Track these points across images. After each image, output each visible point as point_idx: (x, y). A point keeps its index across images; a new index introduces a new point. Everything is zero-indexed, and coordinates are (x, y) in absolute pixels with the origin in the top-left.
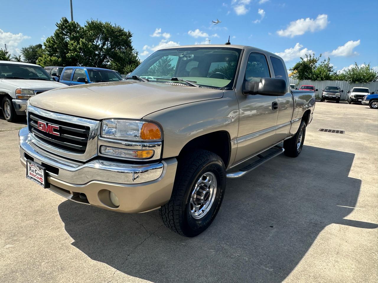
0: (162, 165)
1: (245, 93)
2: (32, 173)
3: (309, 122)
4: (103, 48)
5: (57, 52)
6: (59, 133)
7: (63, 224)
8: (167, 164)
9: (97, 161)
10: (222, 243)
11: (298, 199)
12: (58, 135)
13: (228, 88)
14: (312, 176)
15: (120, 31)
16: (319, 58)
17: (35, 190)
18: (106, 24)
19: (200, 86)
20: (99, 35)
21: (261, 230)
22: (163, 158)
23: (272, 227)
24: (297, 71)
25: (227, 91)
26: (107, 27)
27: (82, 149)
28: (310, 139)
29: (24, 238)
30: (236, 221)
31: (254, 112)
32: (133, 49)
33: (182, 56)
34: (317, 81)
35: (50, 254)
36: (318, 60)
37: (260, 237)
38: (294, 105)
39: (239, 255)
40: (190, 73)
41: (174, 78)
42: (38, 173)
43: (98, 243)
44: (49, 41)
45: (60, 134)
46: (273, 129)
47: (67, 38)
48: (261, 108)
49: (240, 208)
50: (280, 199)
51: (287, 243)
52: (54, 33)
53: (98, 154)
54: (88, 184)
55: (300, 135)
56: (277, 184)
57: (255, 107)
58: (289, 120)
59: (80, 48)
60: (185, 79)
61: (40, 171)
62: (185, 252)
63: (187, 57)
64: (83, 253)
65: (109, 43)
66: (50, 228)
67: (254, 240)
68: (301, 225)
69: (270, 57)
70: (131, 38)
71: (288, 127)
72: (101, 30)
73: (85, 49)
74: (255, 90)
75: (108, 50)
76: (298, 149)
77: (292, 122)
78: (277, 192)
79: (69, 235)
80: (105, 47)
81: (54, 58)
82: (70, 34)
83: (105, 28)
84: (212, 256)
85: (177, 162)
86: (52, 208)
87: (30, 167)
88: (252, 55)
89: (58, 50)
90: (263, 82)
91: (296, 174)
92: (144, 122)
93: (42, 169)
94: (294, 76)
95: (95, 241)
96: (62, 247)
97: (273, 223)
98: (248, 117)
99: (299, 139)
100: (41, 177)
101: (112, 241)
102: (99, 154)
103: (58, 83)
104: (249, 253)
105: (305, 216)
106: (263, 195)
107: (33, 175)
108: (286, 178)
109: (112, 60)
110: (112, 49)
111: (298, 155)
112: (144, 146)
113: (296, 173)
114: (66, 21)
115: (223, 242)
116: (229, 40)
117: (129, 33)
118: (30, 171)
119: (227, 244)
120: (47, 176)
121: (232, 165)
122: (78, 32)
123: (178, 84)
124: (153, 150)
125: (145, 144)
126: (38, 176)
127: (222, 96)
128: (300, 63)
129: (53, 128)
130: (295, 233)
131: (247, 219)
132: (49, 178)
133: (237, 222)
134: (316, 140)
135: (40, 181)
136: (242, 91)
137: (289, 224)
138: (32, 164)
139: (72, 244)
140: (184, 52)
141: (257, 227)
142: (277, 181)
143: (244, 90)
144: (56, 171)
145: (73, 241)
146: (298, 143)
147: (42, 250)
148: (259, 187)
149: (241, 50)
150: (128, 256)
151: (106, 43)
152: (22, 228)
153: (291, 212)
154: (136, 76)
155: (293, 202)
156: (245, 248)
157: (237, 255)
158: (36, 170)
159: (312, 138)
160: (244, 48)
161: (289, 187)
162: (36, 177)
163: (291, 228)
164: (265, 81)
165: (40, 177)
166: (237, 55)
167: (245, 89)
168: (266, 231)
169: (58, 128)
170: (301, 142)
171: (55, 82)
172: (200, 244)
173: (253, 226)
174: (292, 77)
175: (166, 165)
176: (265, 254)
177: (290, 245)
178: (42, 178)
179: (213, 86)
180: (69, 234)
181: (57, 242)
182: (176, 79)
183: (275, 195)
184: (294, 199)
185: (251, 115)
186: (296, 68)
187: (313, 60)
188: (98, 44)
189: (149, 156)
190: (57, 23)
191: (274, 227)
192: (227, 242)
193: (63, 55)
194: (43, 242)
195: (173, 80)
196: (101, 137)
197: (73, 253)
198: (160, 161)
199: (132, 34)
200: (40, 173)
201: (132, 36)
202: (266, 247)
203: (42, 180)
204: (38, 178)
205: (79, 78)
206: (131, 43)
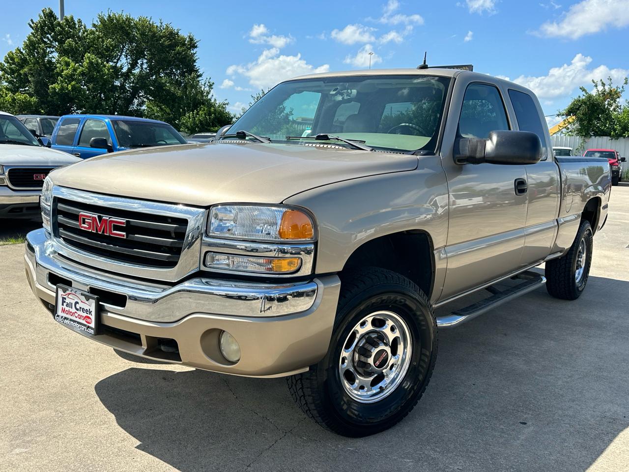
0: (315, 286)
1: (459, 161)
2: (67, 309)
3: (600, 224)
4: (131, 72)
5: (29, 82)
6: (124, 233)
7: (112, 417)
8: (324, 285)
9: (197, 280)
10: (426, 449)
11: (577, 377)
12: (123, 236)
13: (425, 152)
14: (609, 336)
15: (172, 35)
16: (623, 87)
17: (41, 361)
18: (139, 20)
19: (374, 149)
20: (123, 46)
21: (502, 429)
22: (316, 273)
23: (525, 424)
24: (574, 117)
25: (425, 159)
26: (143, 26)
27: (171, 260)
28: (608, 264)
29: (44, 438)
30: (452, 413)
31: (477, 200)
32: (200, 76)
33: (334, 93)
34: (622, 138)
35: (101, 464)
36: (622, 91)
37: (502, 440)
38: (563, 189)
39: (460, 468)
40: (345, 126)
41: (322, 134)
42: (80, 308)
43: (186, 447)
44: (12, 59)
45: (126, 234)
46: (519, 235)
47: (52, 52)
48: (492, 192)
49: (458, 390)
50: (540, 377)
51: (556, 450)
52: (25, 42)
53: (200, 268)
54: (182, 322)
55: (580, 252)
56: (534, 351)
57: (481, 191)
58: (553, 217)
59: (83, 74)
60: (344, 137)
61: (86, 302)
62: (356, 462)
63: (342, 94)
64: (162, 462)
65: (145, 61)
66: (89, 423)
67: (490, 445)
68: (584, 421)
69: (508, 90)
70: (195, 50)
71: (552, 234)
72: (128, 34)
73: (93, 75)
74: (478, 155)
75: (142, 78)
76: (577, 281)
77: (560, 223)
78: (534, 365)
79: (128, 434)
80: (137, 71)
81: (20, 96)
82: (61, 42)
83: (139, 30)
84: (409, 468)
85: (340, 283)
86: (83, 390)
87: (64, 299)
88: (471, 87)
89: (30, 79)
90: (495, 138)
91: (575, 331)
92: (284, 210)
93: (93, 298)
94: (568, 129)
95: (180, 444)
96: (121, 453)
97: (526, 418)
98: (465, 212)
99: (578, 261)
100: (88, 315)
101: (212, 444)
102: (203, 268)
103: (49, 149)
104: (480, 466)
105: (592, 405)
106: (504, 370)
107: (69, 312)
108: (552, 340)
109: (152, 100)
110: (152, 76)
111: (580, 294)
112: (283, 252)
113: (574, 329)
114: (50, 15)
115: (428, 447)
116: (425, 61)
117: (191, 40)
118: (63, 305)
119: (436, 451)
120: (100, 310)
121: (437, 302)
122: (80, 39)
123: (329, 146)
124: (299, 258)
125: (285, 247)
126: (81, 313)
127: (417, 165)
128: (581, 99)
129: (112, 224)
130: (571, 433)
131: (474, 410)
132: (104, 315)
133: (453, 415)
134: (620, 266)
135: (84, 322)
136: (453, 157)
137: (560, 418)
138: (68, 292)
139: (137, 447)
140: (336, 85)
141: (495, 424)
142: (533, 345)
143: (458, 156)
144: (120, 300)
145: (139, 443)
146: (577, 269)
147: (83, 458)
148: (496, 356)
149: (449, 78)
150: (248, 466)
151: (139, 61)
152: (35, 422)
153: (564, 398)
154: (244, 132)
155: (567, 382)
156: (472, 457)
157: (456, 468)
158: (77, 303)
159: (611, 262)
160: (454, 75)
161: (560, 355)
162: (76, 315)
163: (563, 425)
164: (498, 136)
165: (85, 314)
166: (441, 89)
167: (460, 154)
168: (513, 430)
169: (123, 223)
170: (583, 266)
171: (43, 147)
172: (383, 450)
173: (486, 421)
174: (564, 130)
175: (321, 286)
176: (512, 467)
177: (561, 453)
178: (90, 316)
179: (396, 148)
180: (127, 432)
181: (109, 445)
182: (325, 138)
183: (529, 369)
184: (570, 377)
185: (472, 206)
186: (571, 111)
187: (610, 93)
188: (119, 65)
189: (293, 269)
190: (32, 20)
191: (529, 423)
192: (436, 447)
193: (41, 90)
194: (81, 445)
195: (319, 138)
196: (207, 236)
197: (143, 461)
198: (310, 278)
199: (197, 42)
200: (86, 307)
201: (196, 47)
202: (512, 456)
203: (89, 320)
204: (80, 317)
205: (93, 140)
206: (194, 61)
